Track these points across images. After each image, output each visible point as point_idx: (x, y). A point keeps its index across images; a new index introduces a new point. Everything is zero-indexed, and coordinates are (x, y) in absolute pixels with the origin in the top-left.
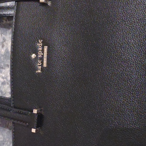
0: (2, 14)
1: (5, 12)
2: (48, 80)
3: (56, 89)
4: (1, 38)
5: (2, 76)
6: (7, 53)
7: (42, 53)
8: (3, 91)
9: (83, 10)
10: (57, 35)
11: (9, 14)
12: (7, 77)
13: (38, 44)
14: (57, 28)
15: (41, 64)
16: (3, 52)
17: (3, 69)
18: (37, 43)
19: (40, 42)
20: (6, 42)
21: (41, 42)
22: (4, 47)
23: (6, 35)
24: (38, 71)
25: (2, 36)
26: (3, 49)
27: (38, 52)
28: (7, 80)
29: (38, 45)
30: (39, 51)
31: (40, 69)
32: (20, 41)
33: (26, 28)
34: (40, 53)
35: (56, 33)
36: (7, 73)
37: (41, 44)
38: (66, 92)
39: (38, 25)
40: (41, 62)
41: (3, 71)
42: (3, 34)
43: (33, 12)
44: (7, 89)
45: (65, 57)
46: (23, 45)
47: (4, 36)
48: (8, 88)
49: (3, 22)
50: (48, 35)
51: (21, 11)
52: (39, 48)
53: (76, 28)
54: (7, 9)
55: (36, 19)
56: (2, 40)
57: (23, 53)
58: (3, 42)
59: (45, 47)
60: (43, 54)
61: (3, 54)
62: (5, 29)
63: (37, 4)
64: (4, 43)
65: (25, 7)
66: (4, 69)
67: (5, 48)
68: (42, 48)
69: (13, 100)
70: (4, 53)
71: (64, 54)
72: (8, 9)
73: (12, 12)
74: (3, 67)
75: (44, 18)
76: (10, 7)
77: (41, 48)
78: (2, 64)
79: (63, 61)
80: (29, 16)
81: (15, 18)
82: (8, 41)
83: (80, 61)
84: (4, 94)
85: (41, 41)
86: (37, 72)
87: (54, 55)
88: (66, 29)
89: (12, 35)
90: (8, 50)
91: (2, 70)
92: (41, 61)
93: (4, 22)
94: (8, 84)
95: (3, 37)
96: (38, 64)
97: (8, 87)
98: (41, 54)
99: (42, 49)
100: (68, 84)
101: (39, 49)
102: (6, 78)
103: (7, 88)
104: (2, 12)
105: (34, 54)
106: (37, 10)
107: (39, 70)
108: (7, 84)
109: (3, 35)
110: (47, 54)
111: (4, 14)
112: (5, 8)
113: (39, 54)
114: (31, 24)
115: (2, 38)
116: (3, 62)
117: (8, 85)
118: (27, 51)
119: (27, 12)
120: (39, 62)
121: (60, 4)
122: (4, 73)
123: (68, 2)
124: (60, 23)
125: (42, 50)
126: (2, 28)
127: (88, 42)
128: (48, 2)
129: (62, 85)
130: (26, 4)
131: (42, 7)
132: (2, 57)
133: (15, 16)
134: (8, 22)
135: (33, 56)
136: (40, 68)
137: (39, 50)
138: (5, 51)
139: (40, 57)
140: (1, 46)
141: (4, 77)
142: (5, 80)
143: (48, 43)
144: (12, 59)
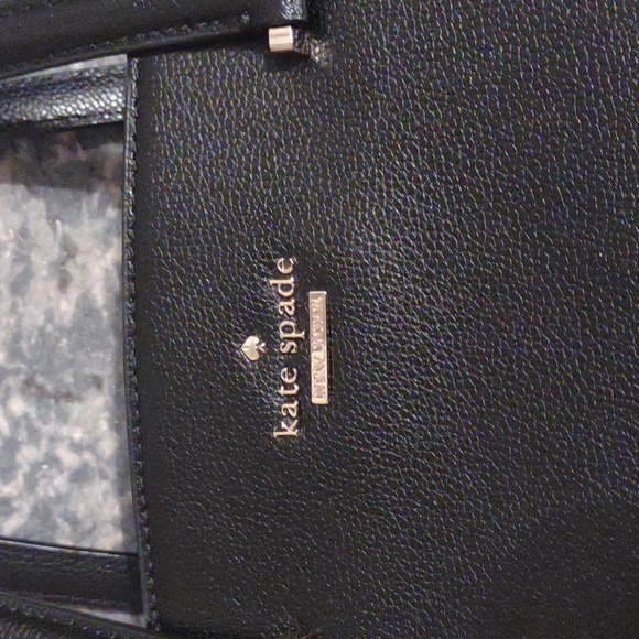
0: (50, 117)
1: (63, 104)
2: (344, 475)
3: (393, 522)
4: (51, 239)
5: (71, 439)
6: (86, 315)
7: (299, 329)
8: (80, 515)
9: (519, 80)
10: (375, 224)
11: (84, 113)
12: (97, 440)
13: (272, 282)
14: (373, 184)
15: (297, 388)
16: (65, 312)
17: (72, 402)
18: (268, 277)
19: (283, 270)
20: (79, 259)
21: (290, 269)
22: (72, 284)
23: (74, 221)
24: (281, 429)
25: (54, 228)
26: (67, 300)
27: (275, 322)
28: (99, 458)
29: (275, 285)
30: (283, 318)
31: (293, 419)
32: (173, 268)
33: (197, 197)
34: (287, 329)
35: (371, 214)
36: (96, 420)
37: (291, 280)
38: (449, 539)
39: (266, 178)
40: (295, 378)
41: (75, 409)
42: (62, 221)
43: (230, 108)
44: (99, 505)
45: (430, 345)
46: (192, 293)
47: (67, 229)
48: (105, 499)
49: (55, 155)
50: (326, 231)
51: (166, 106)
52: (282, 304)
53: (484, 177)
54: (73, 88)
55: (254, 142)
56: (57, 250)
57: (191, 334)
58: (63, 264)
59: (311, 293)
60: (307, 334)
61: (67, 321)
62: (67, 194)
63: (251, 59)
64: (71, 268)
65: (185, 80)
66: (80, 399)
67: (74, 293)
68: (295, 304)
69: (153, 591)
70: (74, 316)
71: (423, 328)
72: (81, 87)
73: (102, 104)
74: (72, 389)
75: (299, 135)
76: (89, 79)
77: (293, 301)
78: (69, 379)
79: (418, 370)
80: (210, 128)
81: (133, 144)
82: (87, 253)
83: (520, 367)
84: (90, 532)
85: (287, 264)
86: (276, 434)
87: (368, 338)
88: (428, 190)
89: (127, 241)
90: (95, 301)
91: (69, 404)
92: (295, 370)
93: (63, 155)
94: (104, 476)
95: (60, 234)
96: (282, 391)
97: (105, 494)
98: (294, 335)
99: (296, 308)
100: (459, 494)
101: (282, 308)
102: (92, 448)
103: (100, 498)
104: (51, 105)
105: (254, 335)
106: (252, 92)
107: (288, 425)
108: (97, 475)
109: (58, 222)
110: (329, 335)
111: (62, 118)
112: (61, 82)
113: (282, 335)
114: (225, 173)
115: (55, 240)
116: (71, 363)
117: (105, 485)
118: (212, 321)
119: (200, 109)
120: (286, 380)
121: (383, 54)
122: (78, 423)
123: (430, 40)
124: (390, 157)
125: (296, 314)
126: (52, 186)
127: (564, 253)
128: (315, 46)
129: (425, 502)
130: (187, 62)
131: (282, 77)
132: (64, 341)
133: (134, 137)
134: (82, 155)
135: (251, 346)
136: (294, 415)
137: (281, 313)
138: (78, 304)
139: (289, 353)
140: (54, 283)
141: (82, 440)
142: (87, 456)
143: (330, 273)
144: (131, 368)
